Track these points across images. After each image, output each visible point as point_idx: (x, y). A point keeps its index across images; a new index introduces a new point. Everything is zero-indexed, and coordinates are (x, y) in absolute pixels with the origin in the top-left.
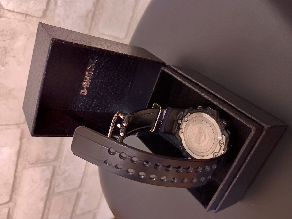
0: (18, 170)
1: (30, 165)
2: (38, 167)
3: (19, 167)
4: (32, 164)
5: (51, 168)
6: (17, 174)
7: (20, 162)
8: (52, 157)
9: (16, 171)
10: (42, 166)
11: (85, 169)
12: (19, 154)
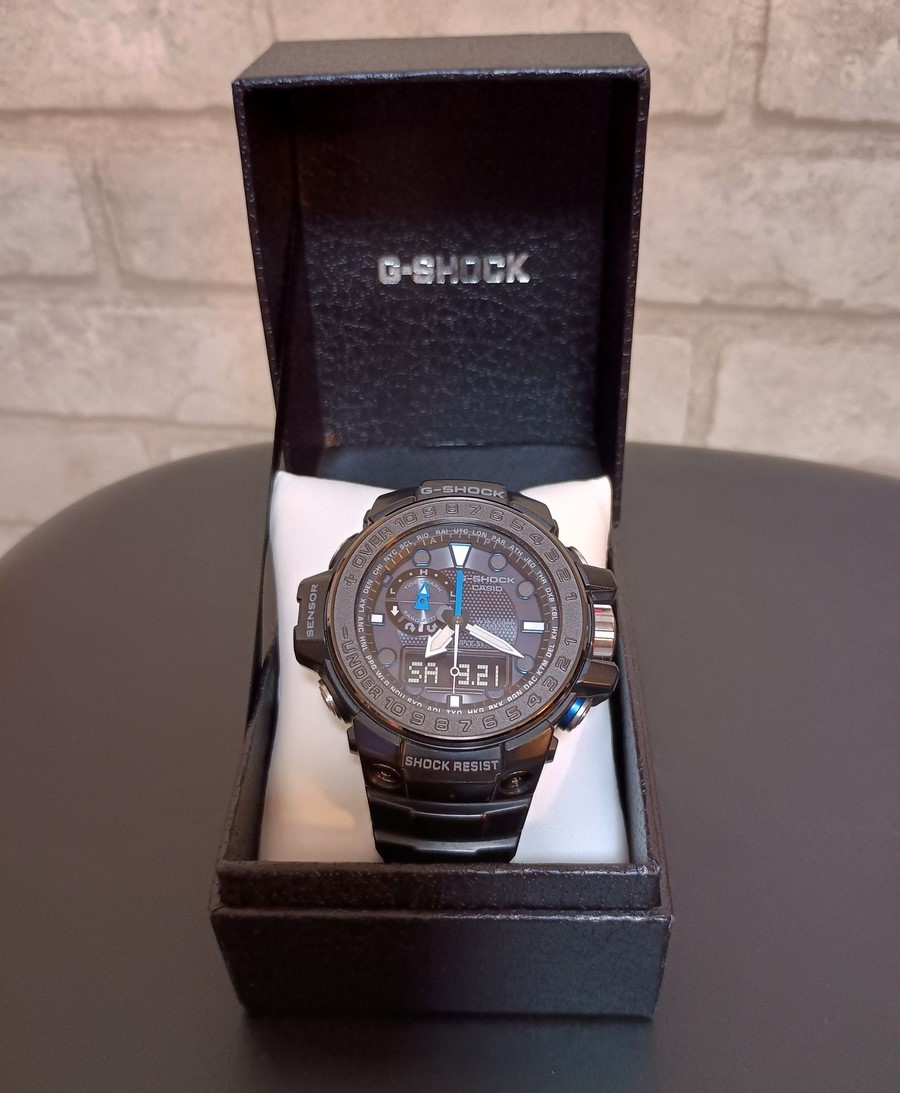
0: (58, 120)
1: (88, 170)
2: (84, 208)
3: (75, 124)
4: (96, 178)
5: (85, 266)
6: (38, 120)
7: (101, 123)
8: (139, 261)
9: (51, 113)
10: (91, 226)
11: (93, 419)
12: (141, 112)
